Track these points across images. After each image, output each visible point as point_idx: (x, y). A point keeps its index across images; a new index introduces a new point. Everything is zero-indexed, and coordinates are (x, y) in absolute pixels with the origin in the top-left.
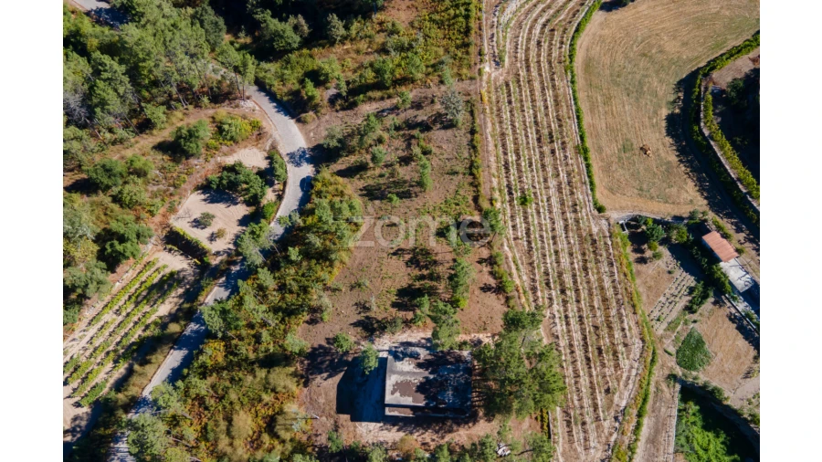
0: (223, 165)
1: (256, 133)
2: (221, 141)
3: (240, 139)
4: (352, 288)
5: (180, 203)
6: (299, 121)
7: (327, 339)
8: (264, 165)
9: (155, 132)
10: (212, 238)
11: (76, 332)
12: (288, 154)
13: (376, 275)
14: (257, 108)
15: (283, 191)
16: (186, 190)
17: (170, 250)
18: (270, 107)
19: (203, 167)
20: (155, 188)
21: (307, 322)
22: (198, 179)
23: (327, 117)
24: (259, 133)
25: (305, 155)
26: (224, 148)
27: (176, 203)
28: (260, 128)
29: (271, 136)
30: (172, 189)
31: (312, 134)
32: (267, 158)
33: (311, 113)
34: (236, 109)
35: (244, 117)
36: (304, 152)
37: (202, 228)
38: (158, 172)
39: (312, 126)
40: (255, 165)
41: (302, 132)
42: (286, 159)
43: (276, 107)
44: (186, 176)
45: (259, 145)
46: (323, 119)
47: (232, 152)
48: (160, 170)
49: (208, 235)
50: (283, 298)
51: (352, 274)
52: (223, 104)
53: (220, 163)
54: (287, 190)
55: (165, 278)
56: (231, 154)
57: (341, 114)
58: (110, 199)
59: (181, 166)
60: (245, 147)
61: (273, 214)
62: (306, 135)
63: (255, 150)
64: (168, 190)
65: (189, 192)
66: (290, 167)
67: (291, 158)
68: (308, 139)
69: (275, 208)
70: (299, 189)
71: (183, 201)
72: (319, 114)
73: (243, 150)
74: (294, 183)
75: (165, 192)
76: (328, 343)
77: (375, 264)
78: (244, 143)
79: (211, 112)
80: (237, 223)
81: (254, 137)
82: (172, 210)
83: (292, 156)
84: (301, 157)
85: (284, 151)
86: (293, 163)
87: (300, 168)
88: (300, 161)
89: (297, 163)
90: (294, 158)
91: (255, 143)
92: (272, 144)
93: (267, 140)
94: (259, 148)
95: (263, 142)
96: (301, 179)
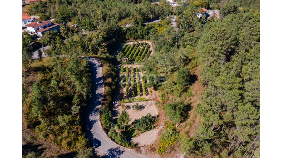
5: (157, 106)
8: (135, 140)
12: (123, 152)
16: (161, 110)
29: (146, 154)
32: (137, 144)
40: (139, 137)
42: (122, 148)
45: (149, 147)
47: (160, 133)
49: (131, 106)
54: (105, 134)
60: (156, 141)
63: (149, 143)
65: (159, 112)
66: (115, 146)
67: (119, 151)
69: (103, 123)
70: (99, 139)
71: (157, 108)
73: (155, 139)
74: (104, 140)
78: (158, 142)
81: (157, 148)
83: (120, 153)
84: (113, 156)
85: (127, 151)
86: (115, 149)
87: (108, 150)
88: (112, 153)
89: (113, 151)
90: (117, 152)
91: (153, 146)
92: (141, 151)
93: (146, 151)
94: (147, 146)
95: (148, 149)
96: (102, 144)
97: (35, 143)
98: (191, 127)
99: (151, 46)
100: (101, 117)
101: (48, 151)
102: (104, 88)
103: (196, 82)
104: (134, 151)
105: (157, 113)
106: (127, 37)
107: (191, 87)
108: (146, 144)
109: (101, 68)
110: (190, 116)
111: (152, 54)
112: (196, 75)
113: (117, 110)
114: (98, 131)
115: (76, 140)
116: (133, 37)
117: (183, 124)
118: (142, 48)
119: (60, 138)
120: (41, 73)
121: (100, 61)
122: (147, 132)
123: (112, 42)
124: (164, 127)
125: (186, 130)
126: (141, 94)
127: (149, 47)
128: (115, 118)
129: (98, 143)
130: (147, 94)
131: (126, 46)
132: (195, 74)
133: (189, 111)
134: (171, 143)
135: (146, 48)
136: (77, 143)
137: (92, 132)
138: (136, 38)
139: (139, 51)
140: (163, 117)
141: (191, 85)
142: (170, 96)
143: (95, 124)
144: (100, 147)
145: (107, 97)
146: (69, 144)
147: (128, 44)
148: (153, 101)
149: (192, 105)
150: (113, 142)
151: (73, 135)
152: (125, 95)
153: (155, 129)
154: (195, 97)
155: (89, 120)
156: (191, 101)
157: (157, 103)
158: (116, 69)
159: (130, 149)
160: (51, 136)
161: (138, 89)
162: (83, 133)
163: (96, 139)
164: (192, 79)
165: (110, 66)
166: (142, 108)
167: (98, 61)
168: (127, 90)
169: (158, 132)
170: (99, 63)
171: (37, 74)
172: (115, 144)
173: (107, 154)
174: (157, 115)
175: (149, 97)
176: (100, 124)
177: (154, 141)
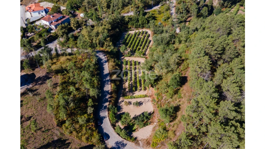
5: (153, 103)
8: (135, 134)
10: (130, 103)
12: (126, 145)
16: (155, 107)
19: (158, 117)
21: (58, 83)
26: (157, 128)
29: (143, 147)
32: (136, 138)
40: (138, 131)
42: (125, 142)
47: (154, 129)
53: (154, 123)
54: (112, 129)
60: (150, 136)
63: (145, 138)
66: (120, 139)
67: (123, 144)
70: (108, 133)
71: (153, 105)
73: (150, 134)
74: (112, 134)
75: (161, 101)
77: (39, 109)
78: (152, 137)
83: (124, 145)
84: (119, 148)
85: (129, 144)
86: (120, 142)
87: (115, 142)
88: (118, 146)
89: (118, 143)
90: (121, 145)
91: (148, 140)
92: (139, 144)
93: (143, 144)
94: (144, 140)
95: (144, 143)
96: (110, 137)
97: (64, 138)
98: (178, 127)
99: (151, 35)
100: (109, 114)
101: (73, 144)
102: (110, 85)
103: (186, 84)
104: (134, 144)
105: (153, 109)
106: (129, 27)
107: (181, 89)
108: (143, 138)
109: (107, 64)
110: (178, 117)
111: (151, 44)
112: (187, 77)
113: (121, 105)
114: (107, 126)
115: (92, 135)
116: (134, 26)
117: (172, 124)
118: (143, 37)
119: (80, 134)
120: (60, 75)
121: (106, 55)
122: (144, 128)
123: (116, 32)
124: (158, 124)
125: (174, 129)
126: (140, 88)
127: (149, 36)
128: (119, 113)
129: (108, 137)
130: (145, 89)
131: (129, 35)
132: (186, 75)
133: (178, 112)
134: (162, 140)
135: (146, 38)
136: (93, 138)
137: (103, 127)
138: (137, 27)
139: (140, 41)
140: (157, 114)
141: (181, 86)
142: (163, 95)
143: (104, 119)
144: (109, 140)
145: (113, 95)
146: (87, 139)
147: (130, 32)
148: (149, 98)
149: (180, 107)
150: (119, 136)
151: (90, 131)
152: (127, 90)
153: (150, 125)
154: (183, 100)
155: (100, 116)
156: (180, 103)
157: (153, 100)
158: (119, 63)
159: (131, 143)
160: (74, 133)
161: (138, 85)
162: (96, 129)
163: (105, 133)
164: (183, 81)
165: (114, 62)
166: (141, 104)
167: (104, 56)
168: (129, 85)
169: (152, 128)
170: (105, 58)
171: (58, 75)
172: (120, 137)
173: (114, 146)
174: (152, 111)
175: (147, 93)
176: (108, 120)
177: (149, 136)
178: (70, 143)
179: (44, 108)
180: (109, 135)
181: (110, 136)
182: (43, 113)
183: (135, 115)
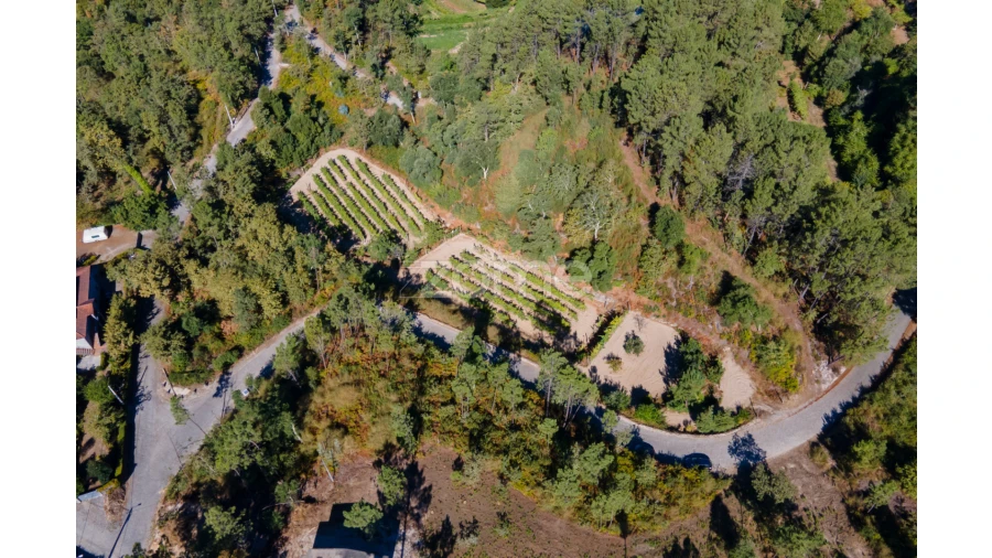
0: (720, 356)
1: (779, 388)
2: (753, 345)
3: (761, 368)
4: (502, 516)
5: (658, 317)
6: (813, 445)
7: (430, 487)
8: (728, 403)
9: (749, 269)
10: (613, 360)
11: (504, 256)
12: (749, 435)
13: (520, 550)
14: (824, 387)
15: (685, 432)
16: (676, 320)
17: (597, 321)
18: (832, 404)
19: (711, 333)
20: (670, 285)
21: (459, 459)
22: (696, 330)
23: (829, 486)
24: (777, 392)
25: (752, 459)
26: (745, 353)
27: (656, 312)
28: (786, 392)
29: (778, 409)
30: (674, 303)
31: (792, 466)
32: (739, 408)
33: (831, 463)
34: (812, 358)
35: (798, 369)
36: (758, 457)
37: (625, 346)
38: (692, 283)
39: (807, 465)
40: (724, 394)
41: (794, 450)
42: (741, 432)
43: (834, 412)
44: (693, 315)
45: (759, 396)
46: (823, 481)
47: (742, 362)
48: (696, 285)
49: (615, 354)
50: (498, 428)
51: (524, 515)
52: (813, 340)
53: (721, 351)
54: (683, 436)
55: (563, 322)
56: (738, 363)
57: (839, 507)
58: (644, 242)
59: (706, 307)
60: (753, 379)
61: (643, 421)
62: (790, 458)
63: (751, 392)
64: (672, 300)
65: (675, 325)
66: (726, 439)
67: (744, 440)
68: (782, 461)
69: (653, 423)
70: (691, 452)
71: (661, 320)
72: (832, 474)
73: (747, 376)
74: (699, 445)
75: (669, 297)
76: (425, 489)
78: (759, 377)
79: (797, 326)
80: (636, 385)
81: (772, 388)
82: (647, 310)
83: (749, 440)
84: (749, 455)
85: (753, 429)
86: (735, 443)
87: (728, 454)
88: (741, 453)
89: (736, 449)
90: (744, 445)
91: (763, 391)
92: (763, 412)
93: (769, 405)
94: (755, 397)
95: (765, 400)
96: (707, 455)
97: (668, 544)
100: (629, 417)
101: (694, 535)
102: (524, 360)
104: (758, 420)
105: (672, 330)
106: (284, 175)
108: (749, 395)
109: (423, 318)
112: (656, 203)
113: (604, 381)
116: (296, 162)
118: (351, 179)
122: (724, 376)
124: (732, 345)
126: (567, 311)
127: (365, 167)
129: (701, 458)
131: (310, 202)
134: (791, 364)
135: (364, 177)
137: (665, 452)
138: (304, 163)
144: (714, 462)
147: (295, 190)
148: (631, 313)
150: (716, 436)
161: (555, 305)
162: (674, 466)
163: (686, 457)
166: (635, 340)
169: (734, 363)
172: (723, 435)
173: (738, 461)
174: (677, 334)
175: (595, 309)
176: (652, 429)
177: (750, 381)
178: (687, 541)
179: (543, 536)
180: (697, 452)
181: (703, 452)
182: (560, 546)
183: (661, 373)
